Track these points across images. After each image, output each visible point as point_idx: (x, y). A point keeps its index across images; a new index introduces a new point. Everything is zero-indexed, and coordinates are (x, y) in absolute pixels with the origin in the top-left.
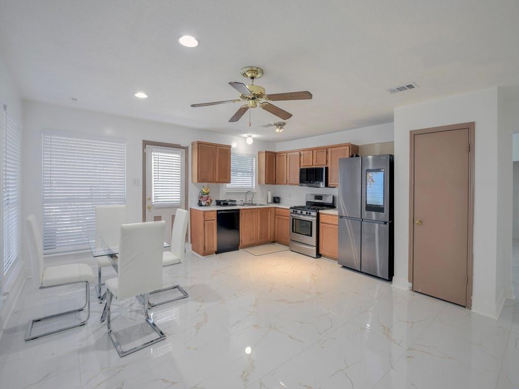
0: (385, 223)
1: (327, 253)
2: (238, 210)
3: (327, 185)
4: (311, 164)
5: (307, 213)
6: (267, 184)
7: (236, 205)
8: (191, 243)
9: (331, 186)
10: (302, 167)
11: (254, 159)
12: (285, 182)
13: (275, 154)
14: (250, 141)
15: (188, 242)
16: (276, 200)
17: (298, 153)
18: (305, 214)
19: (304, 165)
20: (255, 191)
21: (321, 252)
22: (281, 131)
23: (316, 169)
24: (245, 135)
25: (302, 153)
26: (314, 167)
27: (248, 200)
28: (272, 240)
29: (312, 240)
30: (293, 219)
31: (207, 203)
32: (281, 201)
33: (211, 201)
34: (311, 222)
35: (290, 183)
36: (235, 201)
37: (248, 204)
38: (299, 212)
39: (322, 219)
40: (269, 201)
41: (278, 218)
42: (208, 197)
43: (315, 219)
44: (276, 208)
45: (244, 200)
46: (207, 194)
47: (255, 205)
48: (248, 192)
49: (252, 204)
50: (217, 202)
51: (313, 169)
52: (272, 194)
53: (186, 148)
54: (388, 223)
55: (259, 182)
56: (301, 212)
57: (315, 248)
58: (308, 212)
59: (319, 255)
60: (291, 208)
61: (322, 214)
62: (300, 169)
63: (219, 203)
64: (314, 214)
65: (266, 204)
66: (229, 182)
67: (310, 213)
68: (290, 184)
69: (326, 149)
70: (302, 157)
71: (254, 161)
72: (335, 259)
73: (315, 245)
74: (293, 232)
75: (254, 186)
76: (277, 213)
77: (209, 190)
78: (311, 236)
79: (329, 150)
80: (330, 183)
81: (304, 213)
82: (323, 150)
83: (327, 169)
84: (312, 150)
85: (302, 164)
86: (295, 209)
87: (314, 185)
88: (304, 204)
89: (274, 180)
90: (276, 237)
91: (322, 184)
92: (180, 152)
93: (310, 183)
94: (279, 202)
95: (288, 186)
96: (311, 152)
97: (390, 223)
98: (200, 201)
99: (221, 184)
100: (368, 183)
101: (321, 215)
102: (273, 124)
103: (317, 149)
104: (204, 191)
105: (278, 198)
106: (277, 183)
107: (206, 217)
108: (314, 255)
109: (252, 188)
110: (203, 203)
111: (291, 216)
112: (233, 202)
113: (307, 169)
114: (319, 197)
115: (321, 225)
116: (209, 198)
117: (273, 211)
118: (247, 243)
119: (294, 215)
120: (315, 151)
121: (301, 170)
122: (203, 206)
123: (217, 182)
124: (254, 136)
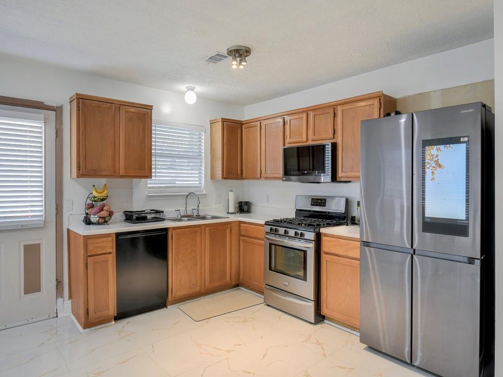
0: (471, 261)
1: (337, 316)
2: (166, 230)
3: (334, 178)
4: (305, 139)
5: (296, 234)
6: (225, 178)
7: (163, 220)
8: (70, 297)
9: (342, 179)
10: (287, 146)
11: (203, 134)
12: (259, 176)
13: (241, 124)
14: (191, 98)
15: (62, 297)
16: (244, 207)
17: (280, 120)
18: (293, 235)
19: (292, 140)
20: (204, 193)
21: (324, 311)
22: (241, 67)
23: (313, 147)
24: (183, 87)
25: (287, 118)
26: (310, 143)
27: (189, 209)
28: (234, 283)
29: (307, 288)
30: (270, 244)
31: (100, 217)
32: (254, 208)
33: (111, 214)
34: (305, 252)
35: (268, 176)
36: (163, 212)
37: (190, 217)
38: (282, 231)
39: (326, 246)
40: (231, 210)
41: (245, 241)
42: (104, 206)
43: (312, 245)
44: (241, 222)
45: (182, 209)
46: (103, 200)
47: (204, 218)
48: (190, 195)
49: (199, 217)
50: (126, 215)
51: (308, 147)
52: (237, 197)
53: (58, 110)
54: (478, 262)
55: (213, 177)
56: (286, 232)
57: (312, 305)
58: (299, 232)
59: (320, 317)
60: (267, 223)
61: (326, 235)
62: (285, 150)
63: (130, 217)
64: (310, 235)
65: (225, 215)
66: (149, 176)
67: (302, 235)
68: (266, 178)
69: (332, 109)
70: (287, 126)
71: (203, 137)
72: (353, 328)
73: (312, 298)
74: (270, 269)
75: (203, 182)
76: (242, 233)
77: (106, 192)
78: (305, 278)
79: (339, 110)
80: (340, 174)
81: (292, 232)
82: (328, 110)
83: (334, 146)
84: (306, 111)
85: (288, 140)
86: (275, 225)
87: (311, 178)
88: (292, 215)
89: (239, 172)
90: (241, 277)
91: (326, 177)
92: (42, 116)
93: (303, 174)
94: (248, 211)
95: (262, 182)
96: (304, 115)
97: (483, 263)
98: (87, 214)
99: (135, 180)
100: (428, 172)
101: (324, 239)
102: (225, 53)
103: (315, 109)
104: (95, 194)
105: (248, 204)
106: (244, 176)
107: (90, 247)
108: (312, 317)
109: (200, 187)
110: (94, 219)
111: (268, 239)
112: (158, 215)
113: (298, 148)
114: (319, 201)
115: (324, 258)
116: (105, 208)
117: (235, 229)
118: (183, 292)
119: (272, 237)
120: (311, 114)
121: (286, 152)
122: (93, 224)
123: (122, 177)
124: (199, 89)
